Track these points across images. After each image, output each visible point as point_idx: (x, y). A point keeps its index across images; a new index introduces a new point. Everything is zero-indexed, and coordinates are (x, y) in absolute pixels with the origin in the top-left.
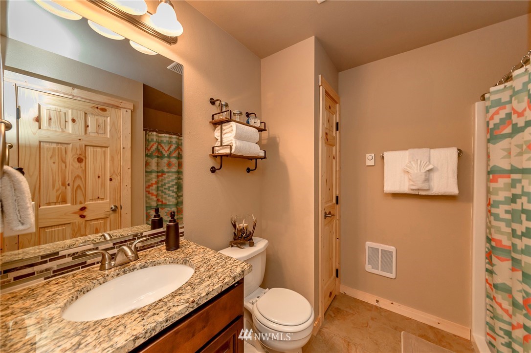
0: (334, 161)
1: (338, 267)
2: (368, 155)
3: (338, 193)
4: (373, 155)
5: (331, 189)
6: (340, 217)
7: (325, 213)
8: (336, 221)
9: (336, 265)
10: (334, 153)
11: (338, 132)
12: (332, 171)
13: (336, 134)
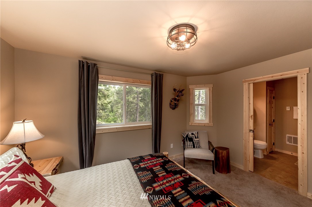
0: (272, 109)
1: (274, 142)
2: (287, 107)
3: (274, 119)
4: (289, 107)
5: (271, 117)
6: (275, 126)
7: (269, 124)
8: (273, 128)
9: (273, 141)
10: (272, 106)
11: (274, 99)
12: (272, 111)
13: (273, 100)
